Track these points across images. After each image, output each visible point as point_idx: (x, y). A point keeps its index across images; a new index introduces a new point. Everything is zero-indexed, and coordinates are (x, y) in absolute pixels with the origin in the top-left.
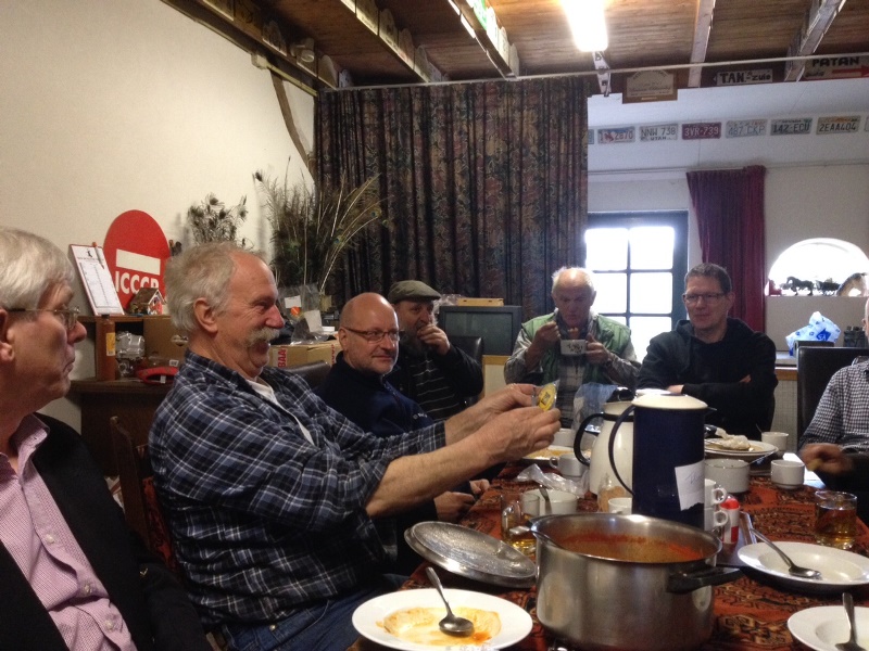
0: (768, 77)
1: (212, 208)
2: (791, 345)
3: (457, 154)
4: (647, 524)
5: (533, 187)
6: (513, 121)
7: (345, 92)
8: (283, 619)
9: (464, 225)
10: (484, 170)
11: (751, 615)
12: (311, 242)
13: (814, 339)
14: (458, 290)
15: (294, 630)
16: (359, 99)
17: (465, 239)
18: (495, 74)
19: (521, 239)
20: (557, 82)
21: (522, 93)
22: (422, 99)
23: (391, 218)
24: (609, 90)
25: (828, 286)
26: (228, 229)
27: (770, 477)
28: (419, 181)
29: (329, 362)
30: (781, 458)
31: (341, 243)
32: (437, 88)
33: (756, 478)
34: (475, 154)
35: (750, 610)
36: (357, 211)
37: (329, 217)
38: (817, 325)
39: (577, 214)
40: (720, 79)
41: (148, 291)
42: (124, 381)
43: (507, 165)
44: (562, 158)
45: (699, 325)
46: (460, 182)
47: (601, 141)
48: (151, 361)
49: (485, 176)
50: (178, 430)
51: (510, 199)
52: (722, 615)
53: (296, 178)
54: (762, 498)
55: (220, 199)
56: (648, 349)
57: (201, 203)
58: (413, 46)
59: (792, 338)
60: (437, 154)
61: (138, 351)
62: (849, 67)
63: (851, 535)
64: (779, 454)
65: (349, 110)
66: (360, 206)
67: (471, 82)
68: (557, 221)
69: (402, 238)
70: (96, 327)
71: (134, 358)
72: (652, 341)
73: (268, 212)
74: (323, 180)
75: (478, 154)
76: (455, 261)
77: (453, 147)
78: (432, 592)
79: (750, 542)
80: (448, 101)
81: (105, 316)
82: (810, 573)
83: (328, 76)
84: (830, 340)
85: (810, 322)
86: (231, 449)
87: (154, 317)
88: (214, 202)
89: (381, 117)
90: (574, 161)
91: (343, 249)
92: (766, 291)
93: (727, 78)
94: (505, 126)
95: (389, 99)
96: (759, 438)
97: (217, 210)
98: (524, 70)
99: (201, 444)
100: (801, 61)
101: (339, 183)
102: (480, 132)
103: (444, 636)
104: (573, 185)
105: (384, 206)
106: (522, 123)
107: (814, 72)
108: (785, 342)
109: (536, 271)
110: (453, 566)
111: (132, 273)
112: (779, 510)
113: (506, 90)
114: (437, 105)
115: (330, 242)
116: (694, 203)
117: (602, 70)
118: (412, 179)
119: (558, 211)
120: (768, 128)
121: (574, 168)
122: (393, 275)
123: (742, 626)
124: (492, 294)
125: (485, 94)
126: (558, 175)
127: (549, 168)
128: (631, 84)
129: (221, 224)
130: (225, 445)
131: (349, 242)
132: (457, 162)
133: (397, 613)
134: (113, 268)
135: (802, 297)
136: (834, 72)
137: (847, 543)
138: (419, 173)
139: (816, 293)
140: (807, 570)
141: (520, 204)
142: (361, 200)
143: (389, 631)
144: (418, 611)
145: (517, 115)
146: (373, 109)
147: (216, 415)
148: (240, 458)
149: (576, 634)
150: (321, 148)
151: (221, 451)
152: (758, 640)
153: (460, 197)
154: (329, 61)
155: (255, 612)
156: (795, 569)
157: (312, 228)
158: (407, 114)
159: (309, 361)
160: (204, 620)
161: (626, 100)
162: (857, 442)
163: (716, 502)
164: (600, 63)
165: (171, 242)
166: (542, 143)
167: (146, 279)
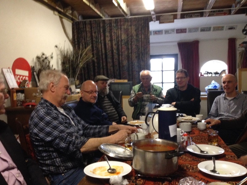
0: (199, 16)
1: (43, 56)
2: (206, 90)
3: (113, 39)
4: (161, 141)
5: (135, 48)
6: (129, 29)
7: (81, 22)
8: (66, 172)
9: (116, 59)
10: (121, 43)
11: (189, 164)
12: (72, 65)
13: (213, 88)
14: (115, 77)
15: (69, 175)
16: (85, 23)
17: (116, 63)
18: (123, 16)
19: (132, 63)
20: (141, 18)
21: (131, 21)
22: (103, 23)
23: (95, 57)
24: (155, 20)
25: (216, 73)
26: (48, 62)
27: (197, 127)
28: (103, 47)
29: (78, 100)
30: (201, 122)
31: (81, 65)
32: (107, 20)
33: (194, 127)
34: (118, 39)
35: (189, 163)
36: (85, 56)
37: (77, 58)
38: (213, 84)
39: (147, 55)
40: (186, 16)
41: (25, 81)
42: (19, 107)
43: (127, 42)
44: (143, 40)
45: (180, 86)
46: (115, 47)
47: (154, 34)
48: (27, 101)
49: (121, 45)
50: (36, 120)
51: (129, 52)
52: (182, 164)
53: (67, 47)
54: (195, 133)
55: (45, 53)
56: (166, 93)
57: (40, 55)
58: (100, 8)
59: (207, 88)
60: (108, 39)
61: (23, 98)
62: (220, 13)
63: (217, 142)
64: (201, 120)
65: (82, 26)
66: (86, 54)
67: (117, 18)
68: (142, 58)
69: (99, 63)
70: (10, 92)
71: (22, 100)
72: (167, 91)
73: (59, 57)
74: (75, 47)
75: (119, 39)
76: (114, 69)
77: (112, 37)
78: (106, 162)
79: (191, 145)
80: (110, 24)
81: (13, 89)
82: (205, 152)
83: (75, 17)
84: (217, 88)
85: (212, 83)
86: (49, 127)
87: (27, 88)
88: (43, 54)
89: (91, 28)
90: (146, 40)
91: (82, 67)
92: (200, 75)
93: (188, 16)
94: (127, 31)
95: (93, 23)
96: (195, 116)
97: (44, 57)
98: (131, 15)
99: (42, 124)
100: (207, 11)
101: (80, 48)
102: (120, 33)
103: (109, 174)
104: (146, 47)
105: (93, 54)
106: (131, 29)
107: (211, 14)
108: (205, 89)
109: (136, 72)
110: (111, 155)
111: (20, 76)
112: (199, 136)
113: (127, 20)
114: (107, 25)
115: (78, 65)
116: (180, 51)
117: (153, 15)
118: (101, 46)
119: (142, 55)
120: (199, 30)
121: (146, 42)
122: (96, 74)
123: (187, 167)
124: (124, 79)
125: (121, 22)
126: (142, 44)
127: (139, 42)
128: (161, 18)
129: (46, 61)
130: (48, 125)
131: (83, 65)
132: (113, 41)
133: (96, 168)
134: (15, 74)
135: (209, 77)
136: (217, 14)
137: (216, 144)
138: (103, 44)
139: (214, 75)
140: (205, 151)
141: (131, 53)
142: (86, 53)
143: (94, 173)
144: (102, 167)
145: (130, 27)
146: (89, 26)
147: (47, 116)
148: (51, 130)
149: (143, 171)
150: (74, 38)
151: (47, 127)
152: (191, 170)
153: (115, 51)
154: (76, 13)
155: (58, 171)
156: (202, 152)
157: (72, 61)
158: (99, 28)
159: (72, 100)
160: (44, 173)
161: (160, 23)
162: (222, 116)
163: (181, 134)
164: (152, 13)
165: (31, 66)
166: (137, 35)
167: (24, 78)
